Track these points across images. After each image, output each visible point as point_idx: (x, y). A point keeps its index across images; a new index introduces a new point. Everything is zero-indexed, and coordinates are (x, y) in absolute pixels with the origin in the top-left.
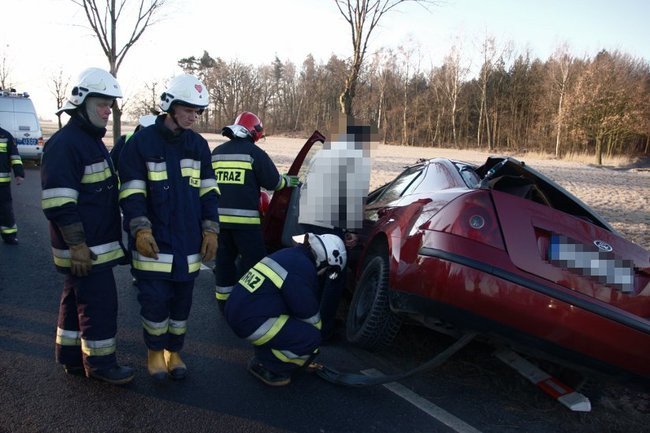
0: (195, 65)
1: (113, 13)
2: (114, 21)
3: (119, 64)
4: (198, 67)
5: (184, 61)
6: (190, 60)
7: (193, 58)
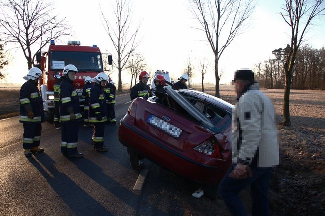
0: (282, 53)
1: (217, 34)
2: (218, 37)
3: (220, 56)
4: (284, 53)
5: (276, 51)
6: (280, 50)
7: (281, 49)
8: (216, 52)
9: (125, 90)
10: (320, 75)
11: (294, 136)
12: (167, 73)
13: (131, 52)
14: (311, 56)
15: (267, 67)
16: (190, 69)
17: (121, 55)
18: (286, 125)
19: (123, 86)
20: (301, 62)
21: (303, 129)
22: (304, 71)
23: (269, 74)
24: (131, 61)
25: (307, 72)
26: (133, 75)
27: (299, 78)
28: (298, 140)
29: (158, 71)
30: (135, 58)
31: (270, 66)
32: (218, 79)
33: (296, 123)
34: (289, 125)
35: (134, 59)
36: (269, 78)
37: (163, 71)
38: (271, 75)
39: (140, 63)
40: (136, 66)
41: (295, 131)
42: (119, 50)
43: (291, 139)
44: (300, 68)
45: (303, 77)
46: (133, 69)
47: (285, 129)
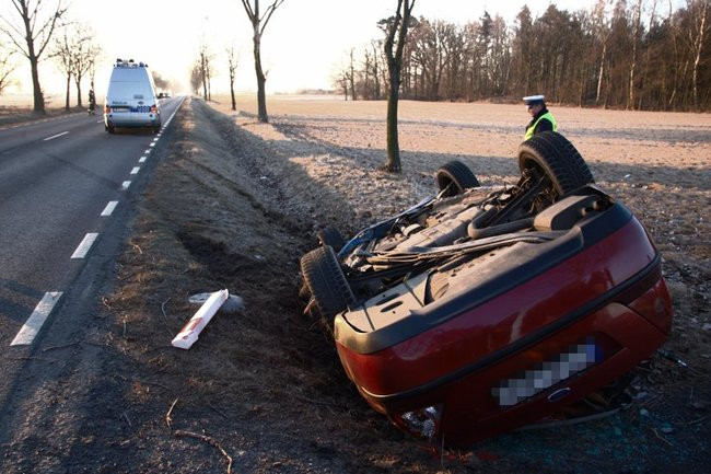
5: (383, 21)
6: (391, 21)
8: (255, 19)
9: (53, 110)
10: (464, 71)
11: (404, 193)
12: (141, 65)
13: (57, 15)
14: (447, 34)
15: (367, 56)
16: (204, 61)
17: (31, 23)
18: (391, 171)
19: (46, 100)
20: (430, 45)
21: (424, 177)
22: (436, 65)
23: (371, 71)
24: (61, 39)
25: (441, 67)
26: (69, 73)
27: (428, 77)
28: (412, 200)
29: (119, 60)
30: (71, 33)
31: (373, 53)
32: (261, 79)
33: (414, 166)
34: (398, 171)
35: (65, 34)
36: (371, 77)
37: (132, 61)
38: (375, 71)
39: (86, 45)
40: (76, 51)
41: (409, 181)
42: (25, 10)
43: (398, 199)
44: (429, 59)
45: (435, 76)
46: (67, 58)
47: (388, 178)
